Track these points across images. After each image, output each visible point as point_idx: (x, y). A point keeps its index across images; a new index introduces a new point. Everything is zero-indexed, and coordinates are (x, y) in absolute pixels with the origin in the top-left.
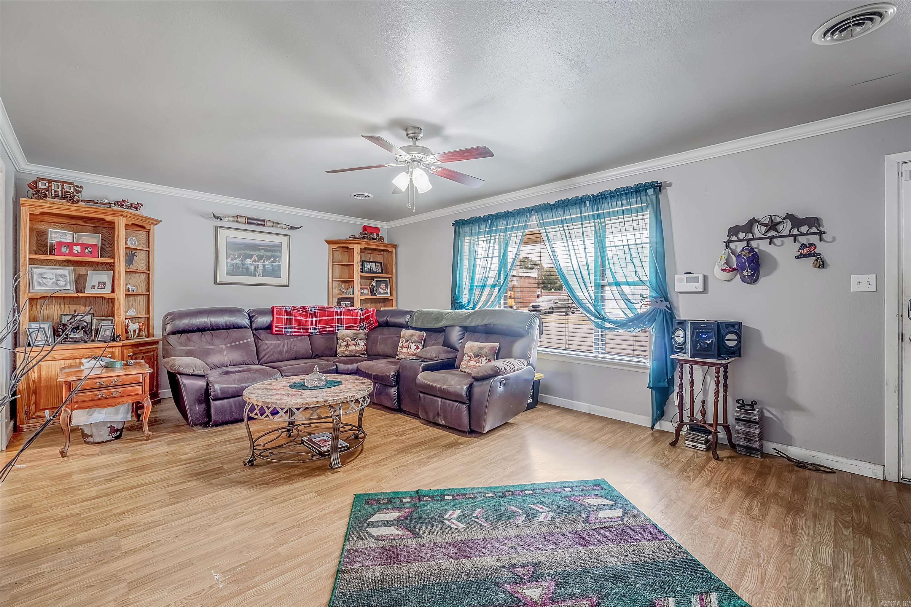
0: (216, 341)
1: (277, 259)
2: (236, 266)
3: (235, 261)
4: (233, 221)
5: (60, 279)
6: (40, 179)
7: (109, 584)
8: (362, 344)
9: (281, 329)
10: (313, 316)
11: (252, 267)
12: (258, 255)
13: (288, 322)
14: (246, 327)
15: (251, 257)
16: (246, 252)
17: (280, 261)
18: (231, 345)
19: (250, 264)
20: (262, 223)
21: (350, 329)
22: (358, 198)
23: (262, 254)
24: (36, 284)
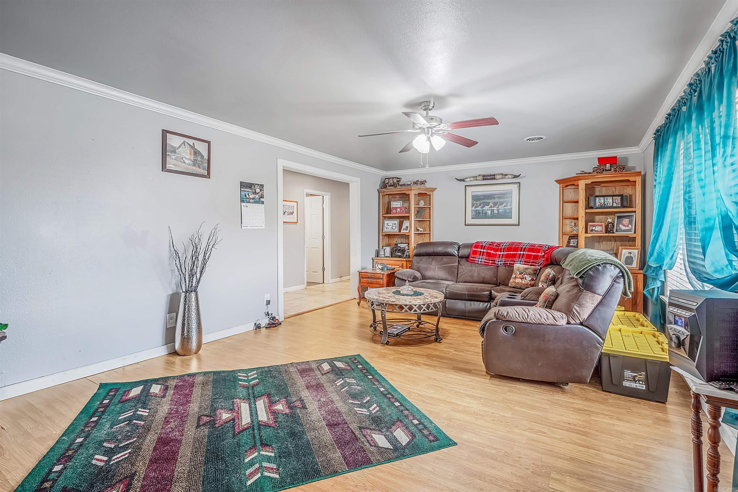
0: (434, 263)
1: (509, 204)
2: (478, 212)
3: (477, 209)
4: (474, 180)
5: (394, 225)
6: (386, 179)
8: (528, 278)
9: (475, 259)
10: (502, 250)
11: (489, 212)
12: (494, 202)
13: (482, 254)
14: (454, 256)
15: (488, 204)
16: (485, 201)
17: (511, 204)
18: (441, 266)
19: (488, 209)
20: (493, 177)
21: (528, 264)
22: (531, 141)
23: (496, 201)
24: (385, 228)
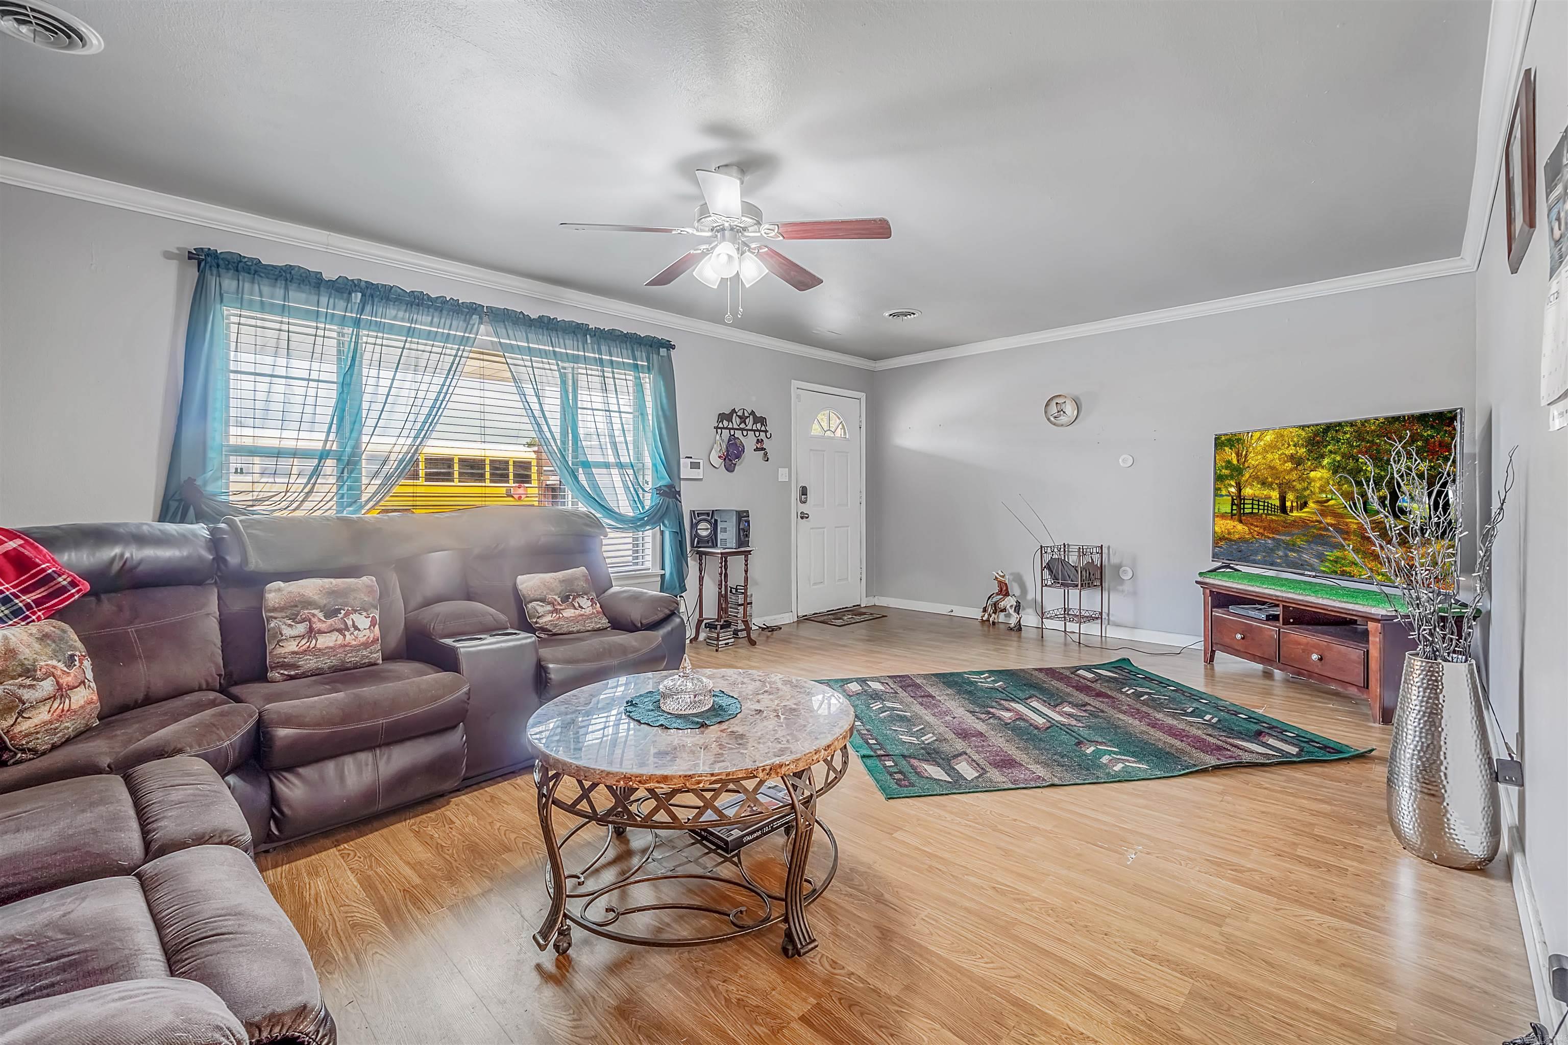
7: (1243, 946)
